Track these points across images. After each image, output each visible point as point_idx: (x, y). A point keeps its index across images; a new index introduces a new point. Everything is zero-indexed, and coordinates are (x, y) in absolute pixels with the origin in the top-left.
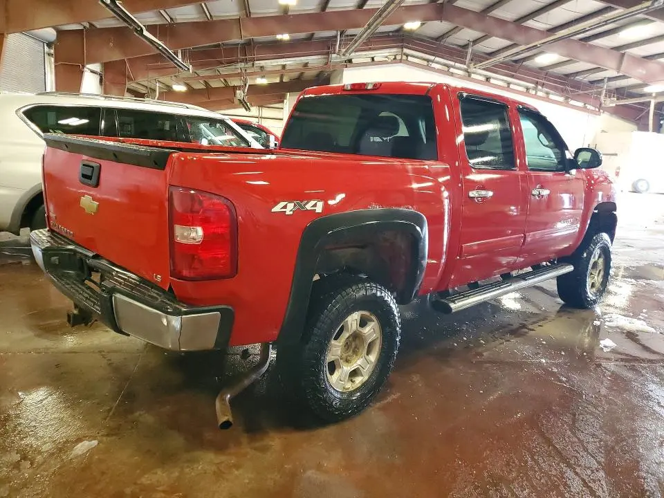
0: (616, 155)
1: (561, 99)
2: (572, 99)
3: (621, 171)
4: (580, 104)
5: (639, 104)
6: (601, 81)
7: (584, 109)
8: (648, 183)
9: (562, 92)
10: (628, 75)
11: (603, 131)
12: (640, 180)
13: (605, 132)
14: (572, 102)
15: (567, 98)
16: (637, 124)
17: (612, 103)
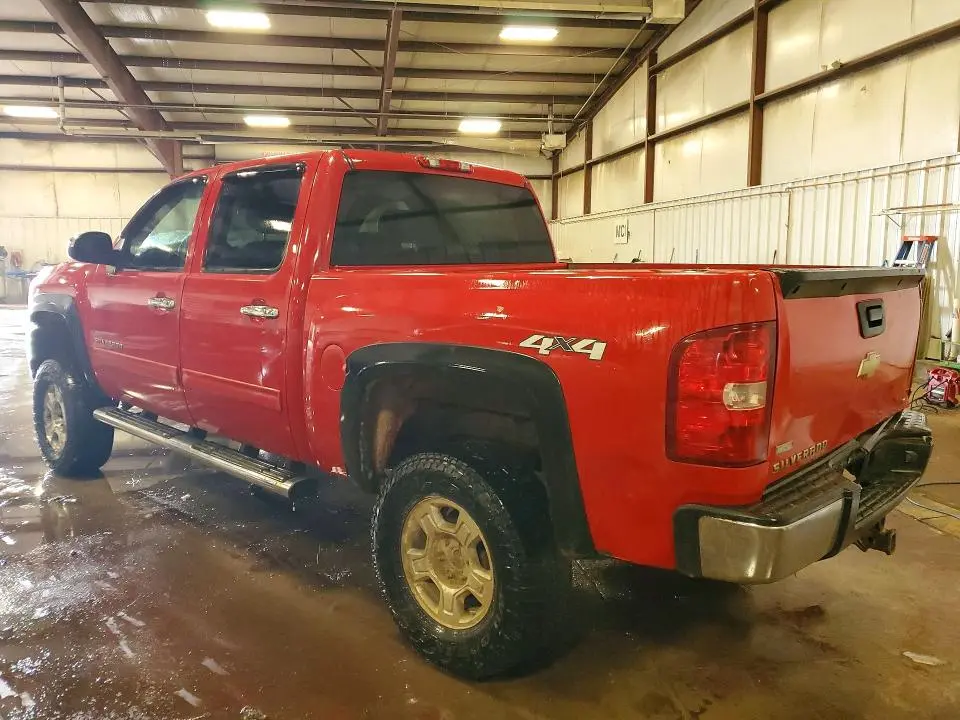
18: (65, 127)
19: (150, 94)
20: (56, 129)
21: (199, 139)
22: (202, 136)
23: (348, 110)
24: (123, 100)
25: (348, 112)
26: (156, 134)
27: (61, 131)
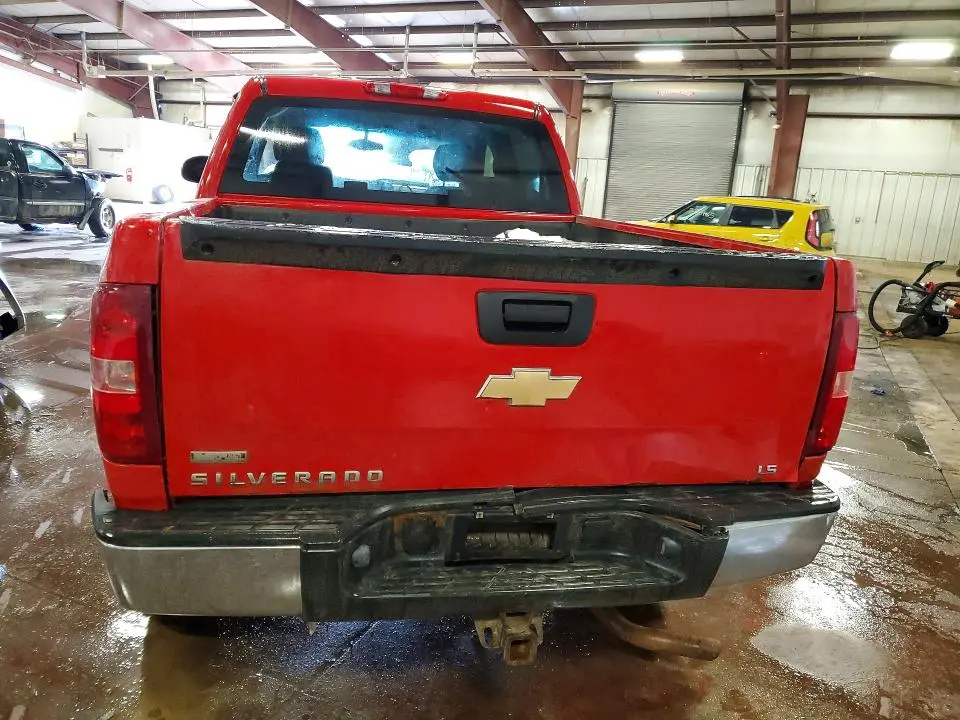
0: (121, 150)
1: (17, 57)
2: (35, 59)
3: (133, 174)
4: (49, 69)
5: (133, 79)
6: (77, 36)
7: (55, 77)
8: (170, 190)
9: (17, 45)
10: (129, 35)
11: (89, 114)
12: (160, 187)
13: (93, 115)
14: (36, 65)
15: (25, 57)
16: (132, 107)
17: (100, 72)
18: (475, 70)
19: (549, 35)
20: (467, 73)
21: (584, 78)
22: (588, 75)
23: (744, 41)
24: (516, 42)
25: (745, 43)
26: (546, 74)
27: (471, 75)
